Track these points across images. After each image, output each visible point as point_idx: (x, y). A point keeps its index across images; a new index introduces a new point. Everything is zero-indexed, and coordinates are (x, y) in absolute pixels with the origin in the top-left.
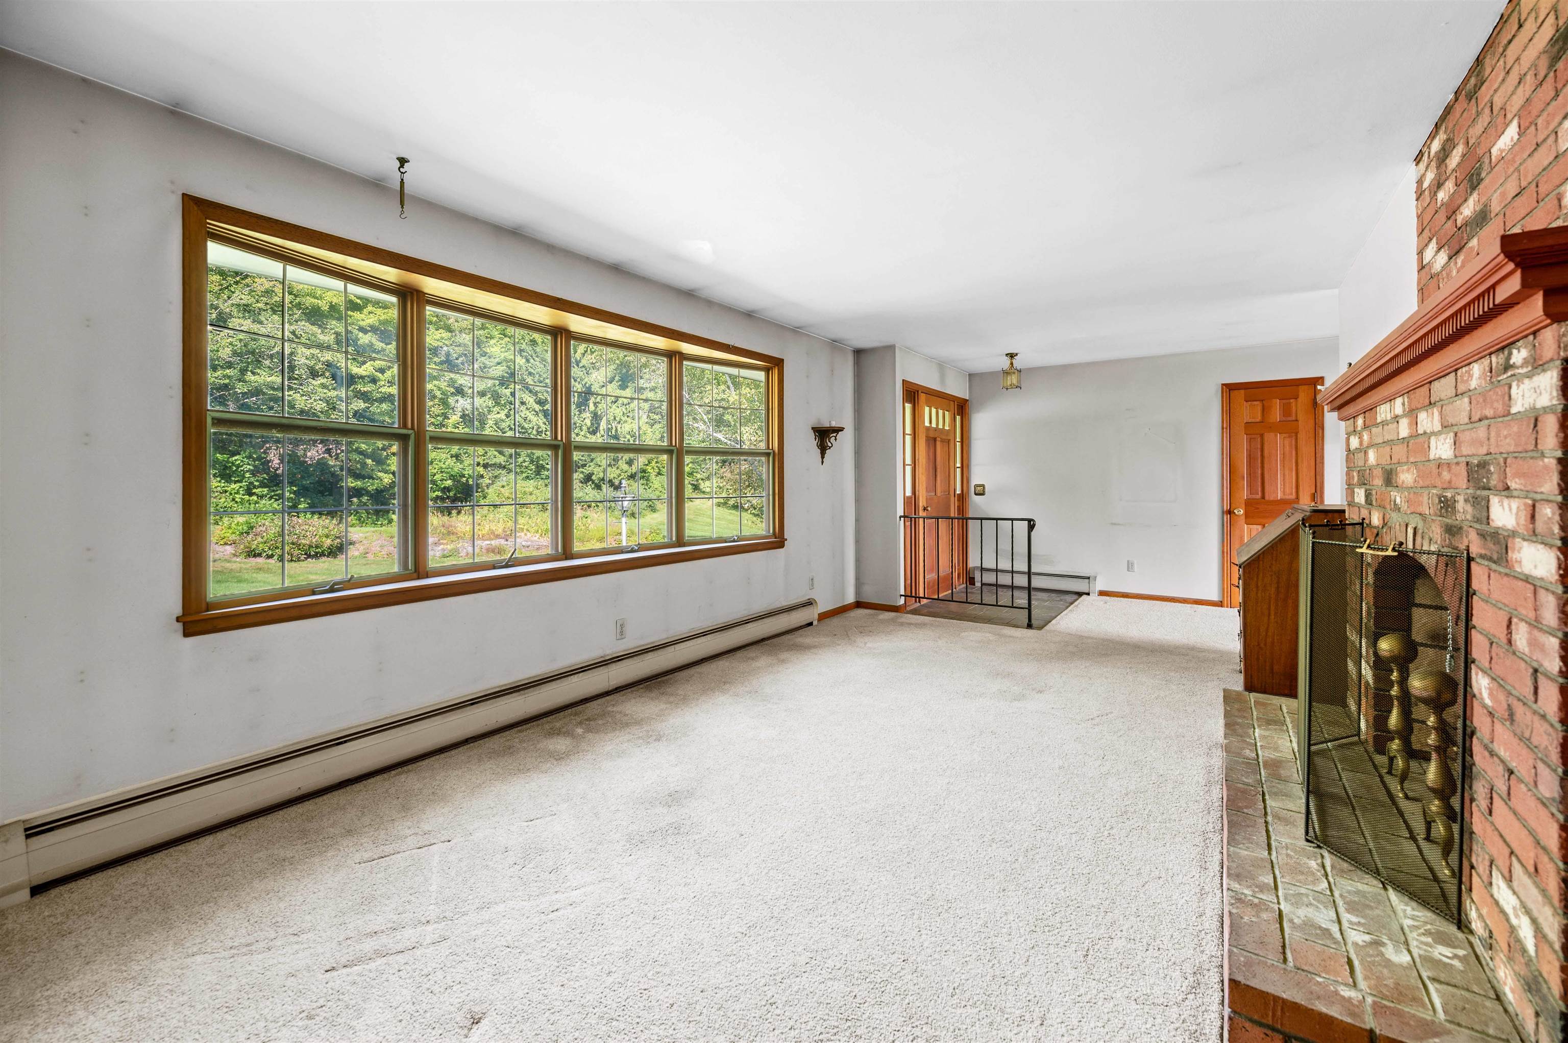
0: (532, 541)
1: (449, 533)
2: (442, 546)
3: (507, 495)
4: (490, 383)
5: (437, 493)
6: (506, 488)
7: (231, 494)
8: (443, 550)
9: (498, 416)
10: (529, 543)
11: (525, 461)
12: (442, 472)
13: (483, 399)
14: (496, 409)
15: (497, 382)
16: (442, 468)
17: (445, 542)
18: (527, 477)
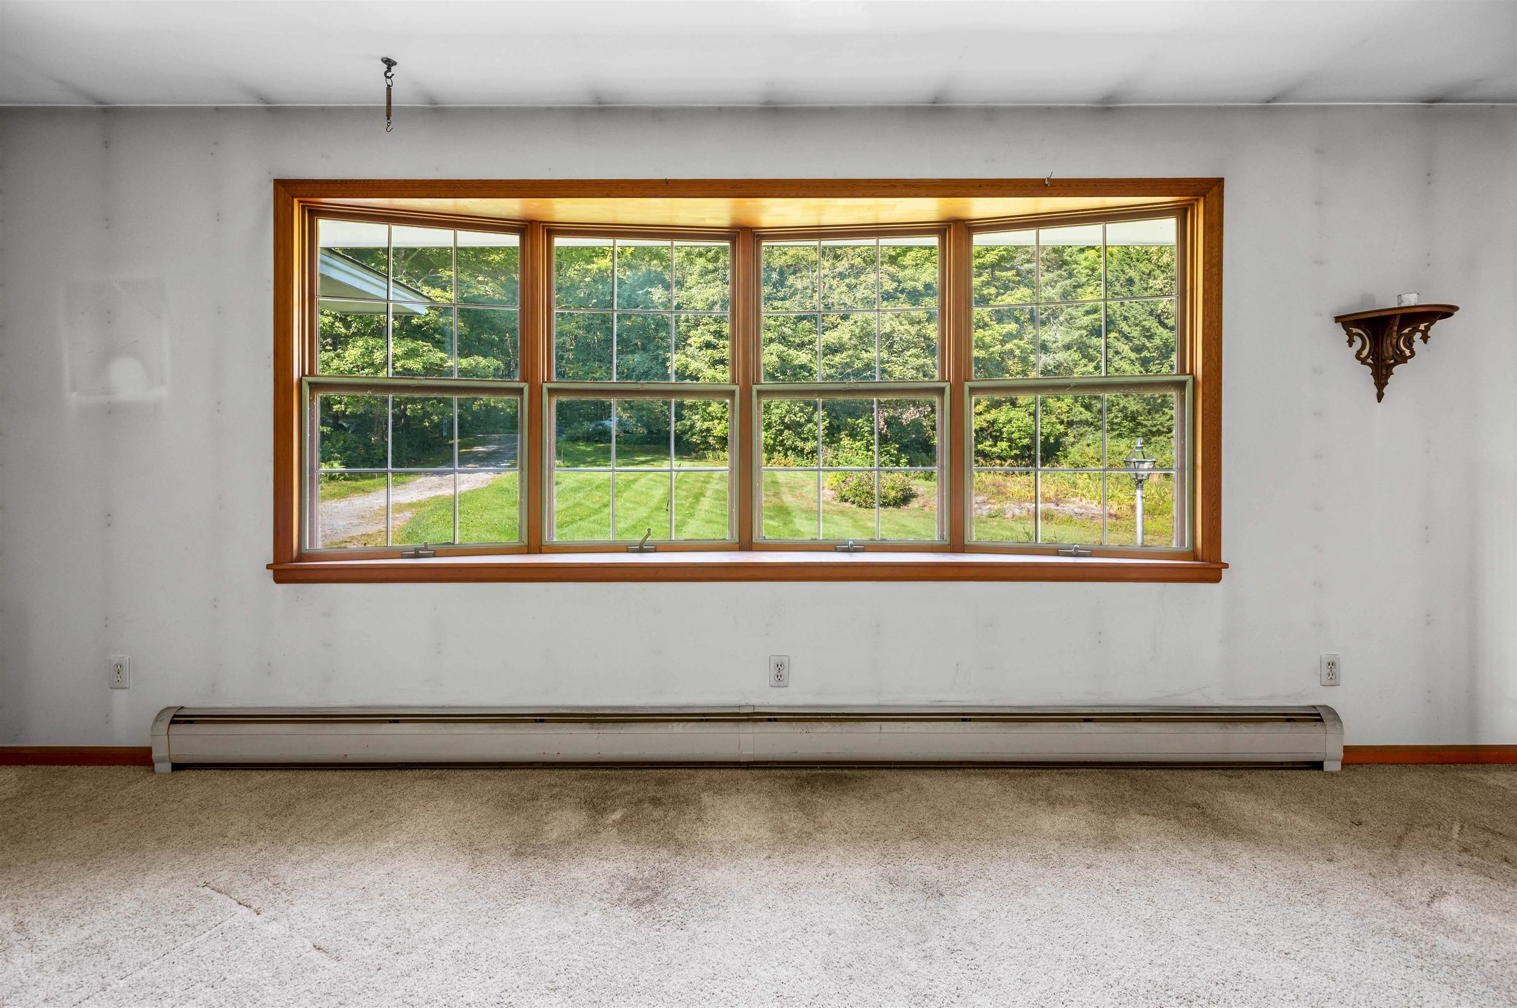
0: (1086, 509)
1: (999, 493)
2: (989, 506)
3: (1091, 455)
4: (1076, 334)
5: (1015, 451)
6: (1093, 446)
7: (856, 450)
8: (990, 509)
9: (1085, 369)
10: (1083, 511)
11: (1117, 417)
12: (1019, 431)
13: (1069, 352)
14: (1084, 361)
15: (1084, 332)
16: (1019, 427)
17: (993, 501)
18: (1120, 435)
